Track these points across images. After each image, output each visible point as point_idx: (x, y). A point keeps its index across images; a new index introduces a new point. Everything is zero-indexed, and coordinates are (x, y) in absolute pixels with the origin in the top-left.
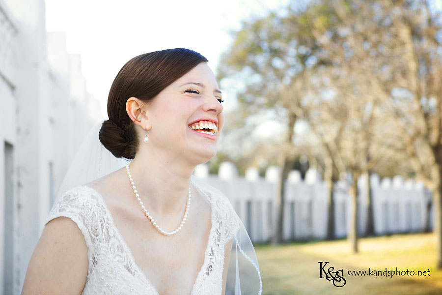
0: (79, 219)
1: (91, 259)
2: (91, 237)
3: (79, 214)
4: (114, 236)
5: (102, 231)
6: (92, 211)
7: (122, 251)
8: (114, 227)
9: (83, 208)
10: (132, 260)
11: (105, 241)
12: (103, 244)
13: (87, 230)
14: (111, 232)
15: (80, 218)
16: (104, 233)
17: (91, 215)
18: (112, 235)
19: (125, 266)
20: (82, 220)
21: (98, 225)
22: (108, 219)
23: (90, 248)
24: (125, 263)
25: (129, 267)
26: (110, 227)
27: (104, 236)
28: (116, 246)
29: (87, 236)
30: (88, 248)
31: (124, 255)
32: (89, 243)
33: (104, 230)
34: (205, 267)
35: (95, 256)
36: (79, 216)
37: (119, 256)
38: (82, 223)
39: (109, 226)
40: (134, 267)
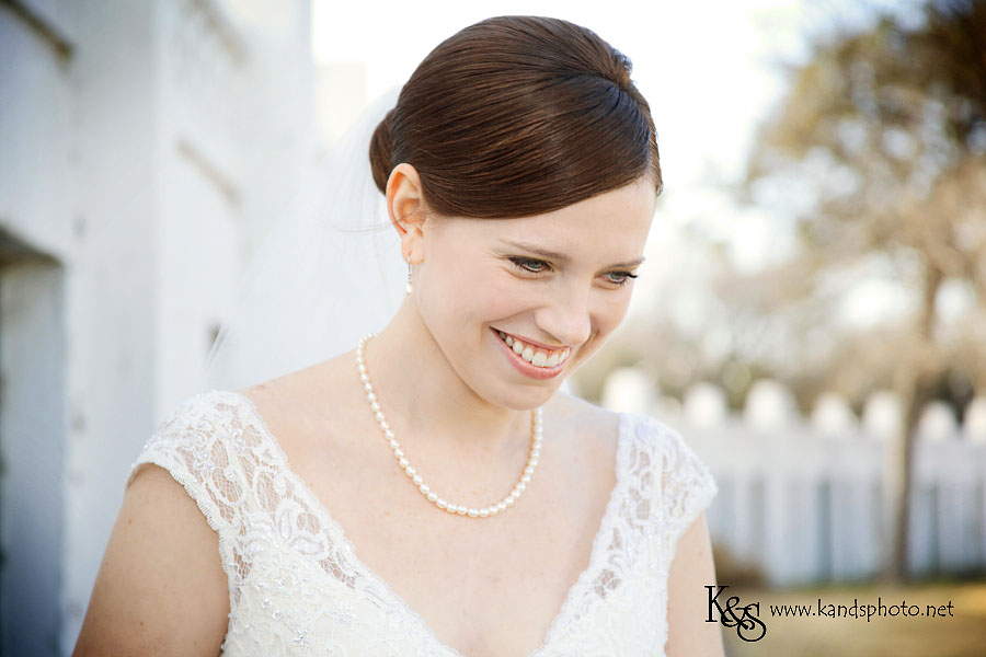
0: (177, 459)
1: (230, 562)
2: (220, 504)
3: (178, 449)
4: (289, 494)
5: (251, 483)
6: (214, 438)
7: (315, 527)
8: (287, 472)
9: (189, 435)
10: (347, 549)
11: (261, 507)
12: (258, 517)
13: (204, 486)
14: (280, 486)
15: (180, 456)
16: (255, 487)
17: (209, 448)
18: (281, 492)
19: (323, 563)
20: (184, 463)
21: (235, 471)
22: (267, 454)
23: (221, 534)
24: (324, 556)
25: (334, 565)
26: (275, 472)
27: (256, 495)
28: (294, 516)
29: (205, 501)
30: (216, 533)
31: (321, 536)
32: (217, 521)
33: (255, 481)
34: (589, 577)
35: (240, 552)
36: (175, 453)
37: (303, 541)
38: (186, 468)
39: (271, 471)
40: (352, 565)
